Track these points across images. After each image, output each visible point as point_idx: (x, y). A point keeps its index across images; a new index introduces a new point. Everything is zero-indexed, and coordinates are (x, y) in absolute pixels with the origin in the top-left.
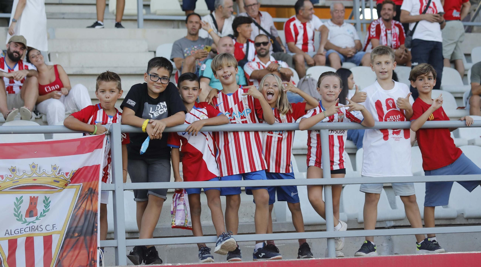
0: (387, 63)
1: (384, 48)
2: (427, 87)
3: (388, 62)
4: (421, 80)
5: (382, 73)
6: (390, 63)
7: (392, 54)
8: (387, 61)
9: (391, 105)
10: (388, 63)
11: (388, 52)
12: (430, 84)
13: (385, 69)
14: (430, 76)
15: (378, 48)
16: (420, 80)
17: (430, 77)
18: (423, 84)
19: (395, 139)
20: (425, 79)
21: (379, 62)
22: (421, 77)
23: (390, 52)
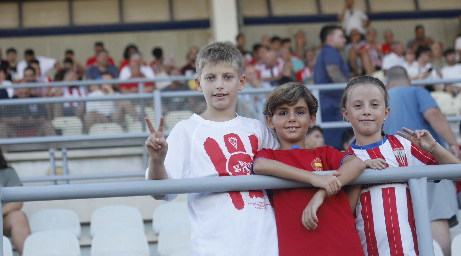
0: (227, 77)
1: (222, 48)
2: (294, 128)
3: (228, 75)
4: (283, 114)
5: (217, 96)
6: (232, 77)
7: (238, 60)
8: (228, 73)
9: (235, 145)
10: (229, 77)
11: (231, 55)
12: (299, 122)
13: (223, 90)
14: (300, 108)
15: (209, 48)
16: (280, 115)
17: (300, 110)
18: (285, 123)
19: (257, 206)
20: (290, 113)
21: (210, 74)
22: (283, 109)
23: (233, 55)
